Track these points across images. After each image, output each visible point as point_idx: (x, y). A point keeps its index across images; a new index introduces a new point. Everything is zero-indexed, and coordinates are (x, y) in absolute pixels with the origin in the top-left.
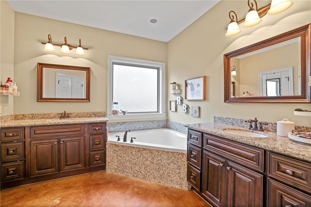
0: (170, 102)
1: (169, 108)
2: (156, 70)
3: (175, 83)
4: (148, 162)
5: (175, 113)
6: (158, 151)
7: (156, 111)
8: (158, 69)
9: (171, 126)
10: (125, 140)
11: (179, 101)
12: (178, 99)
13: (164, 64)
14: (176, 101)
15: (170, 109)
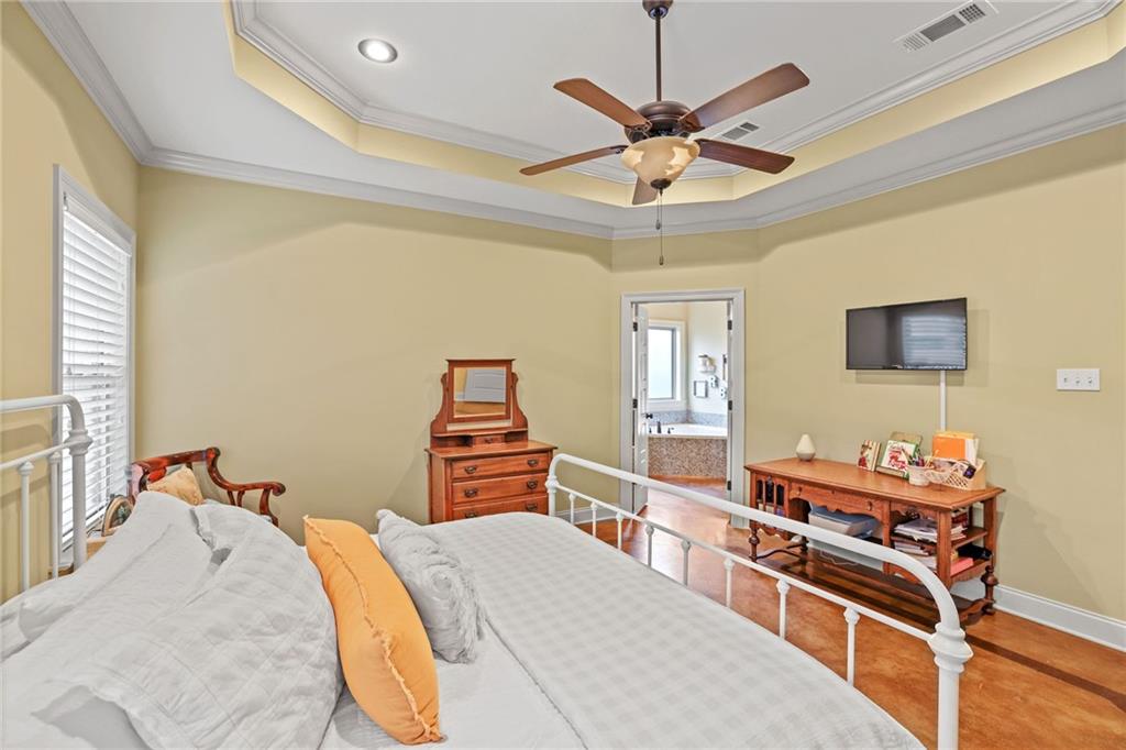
0: (695, 383)
1: (692, 392)
2: (670, 333)
3: (706, 356)
4: (694, 454)
5: (705, 400)
6: (705, 440)
7: (670, 396)
8: (673, 330)
9: (697, 420)
10: (659, 431)
11: (711, 382)
12: (710, 379)
13: (683, 323)
14: (707, 383)
15: (695, 394)
